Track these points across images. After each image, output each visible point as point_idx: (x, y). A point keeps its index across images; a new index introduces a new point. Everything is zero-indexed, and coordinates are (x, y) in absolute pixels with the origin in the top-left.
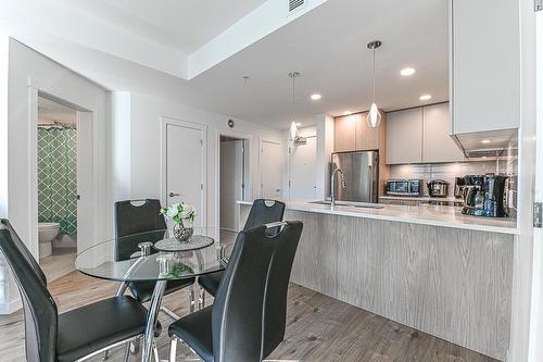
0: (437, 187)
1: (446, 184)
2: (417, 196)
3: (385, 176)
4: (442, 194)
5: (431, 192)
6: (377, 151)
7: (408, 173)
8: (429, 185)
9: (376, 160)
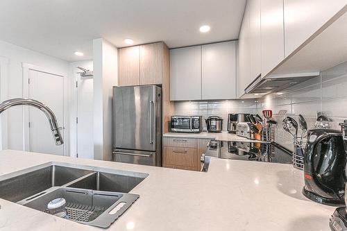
0: (214, 123)
1: (221, 120)
2: (198, 133)
3: (169, 112)
4: (217, 129)
5: (208, 127)
6: (160, 86)
7: (189, 110)
8: (207, 121)
9: (160, 95)
